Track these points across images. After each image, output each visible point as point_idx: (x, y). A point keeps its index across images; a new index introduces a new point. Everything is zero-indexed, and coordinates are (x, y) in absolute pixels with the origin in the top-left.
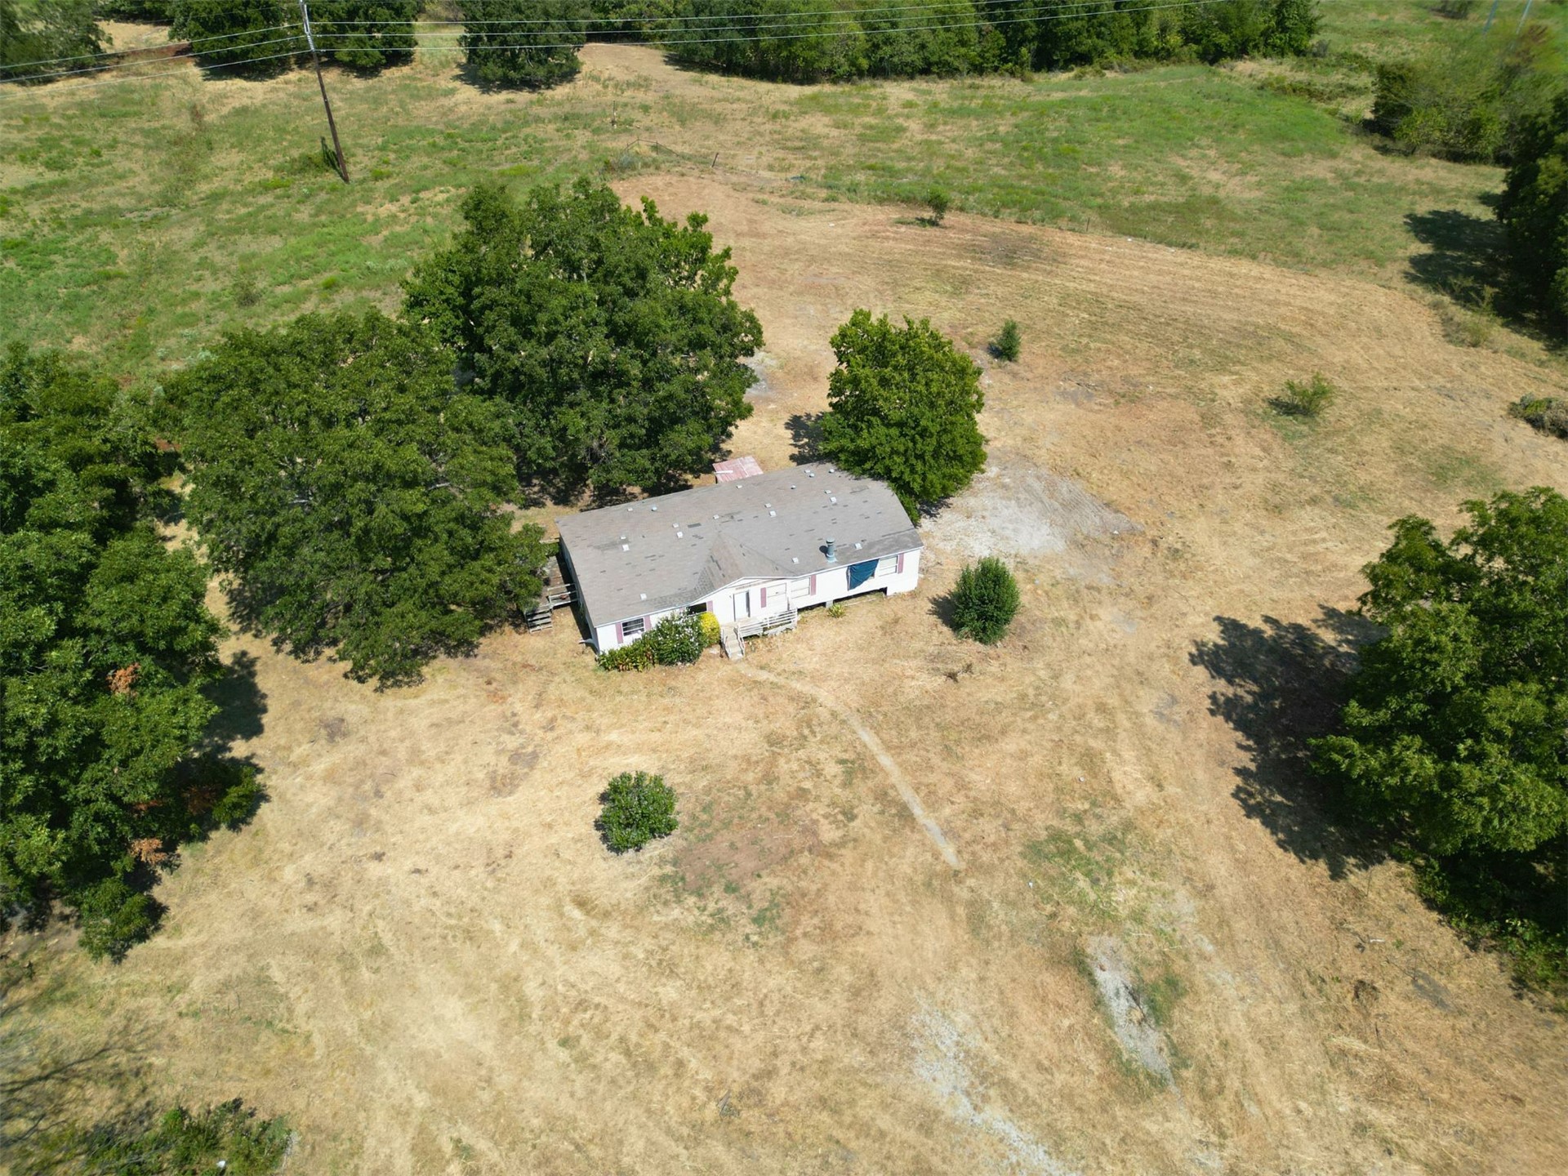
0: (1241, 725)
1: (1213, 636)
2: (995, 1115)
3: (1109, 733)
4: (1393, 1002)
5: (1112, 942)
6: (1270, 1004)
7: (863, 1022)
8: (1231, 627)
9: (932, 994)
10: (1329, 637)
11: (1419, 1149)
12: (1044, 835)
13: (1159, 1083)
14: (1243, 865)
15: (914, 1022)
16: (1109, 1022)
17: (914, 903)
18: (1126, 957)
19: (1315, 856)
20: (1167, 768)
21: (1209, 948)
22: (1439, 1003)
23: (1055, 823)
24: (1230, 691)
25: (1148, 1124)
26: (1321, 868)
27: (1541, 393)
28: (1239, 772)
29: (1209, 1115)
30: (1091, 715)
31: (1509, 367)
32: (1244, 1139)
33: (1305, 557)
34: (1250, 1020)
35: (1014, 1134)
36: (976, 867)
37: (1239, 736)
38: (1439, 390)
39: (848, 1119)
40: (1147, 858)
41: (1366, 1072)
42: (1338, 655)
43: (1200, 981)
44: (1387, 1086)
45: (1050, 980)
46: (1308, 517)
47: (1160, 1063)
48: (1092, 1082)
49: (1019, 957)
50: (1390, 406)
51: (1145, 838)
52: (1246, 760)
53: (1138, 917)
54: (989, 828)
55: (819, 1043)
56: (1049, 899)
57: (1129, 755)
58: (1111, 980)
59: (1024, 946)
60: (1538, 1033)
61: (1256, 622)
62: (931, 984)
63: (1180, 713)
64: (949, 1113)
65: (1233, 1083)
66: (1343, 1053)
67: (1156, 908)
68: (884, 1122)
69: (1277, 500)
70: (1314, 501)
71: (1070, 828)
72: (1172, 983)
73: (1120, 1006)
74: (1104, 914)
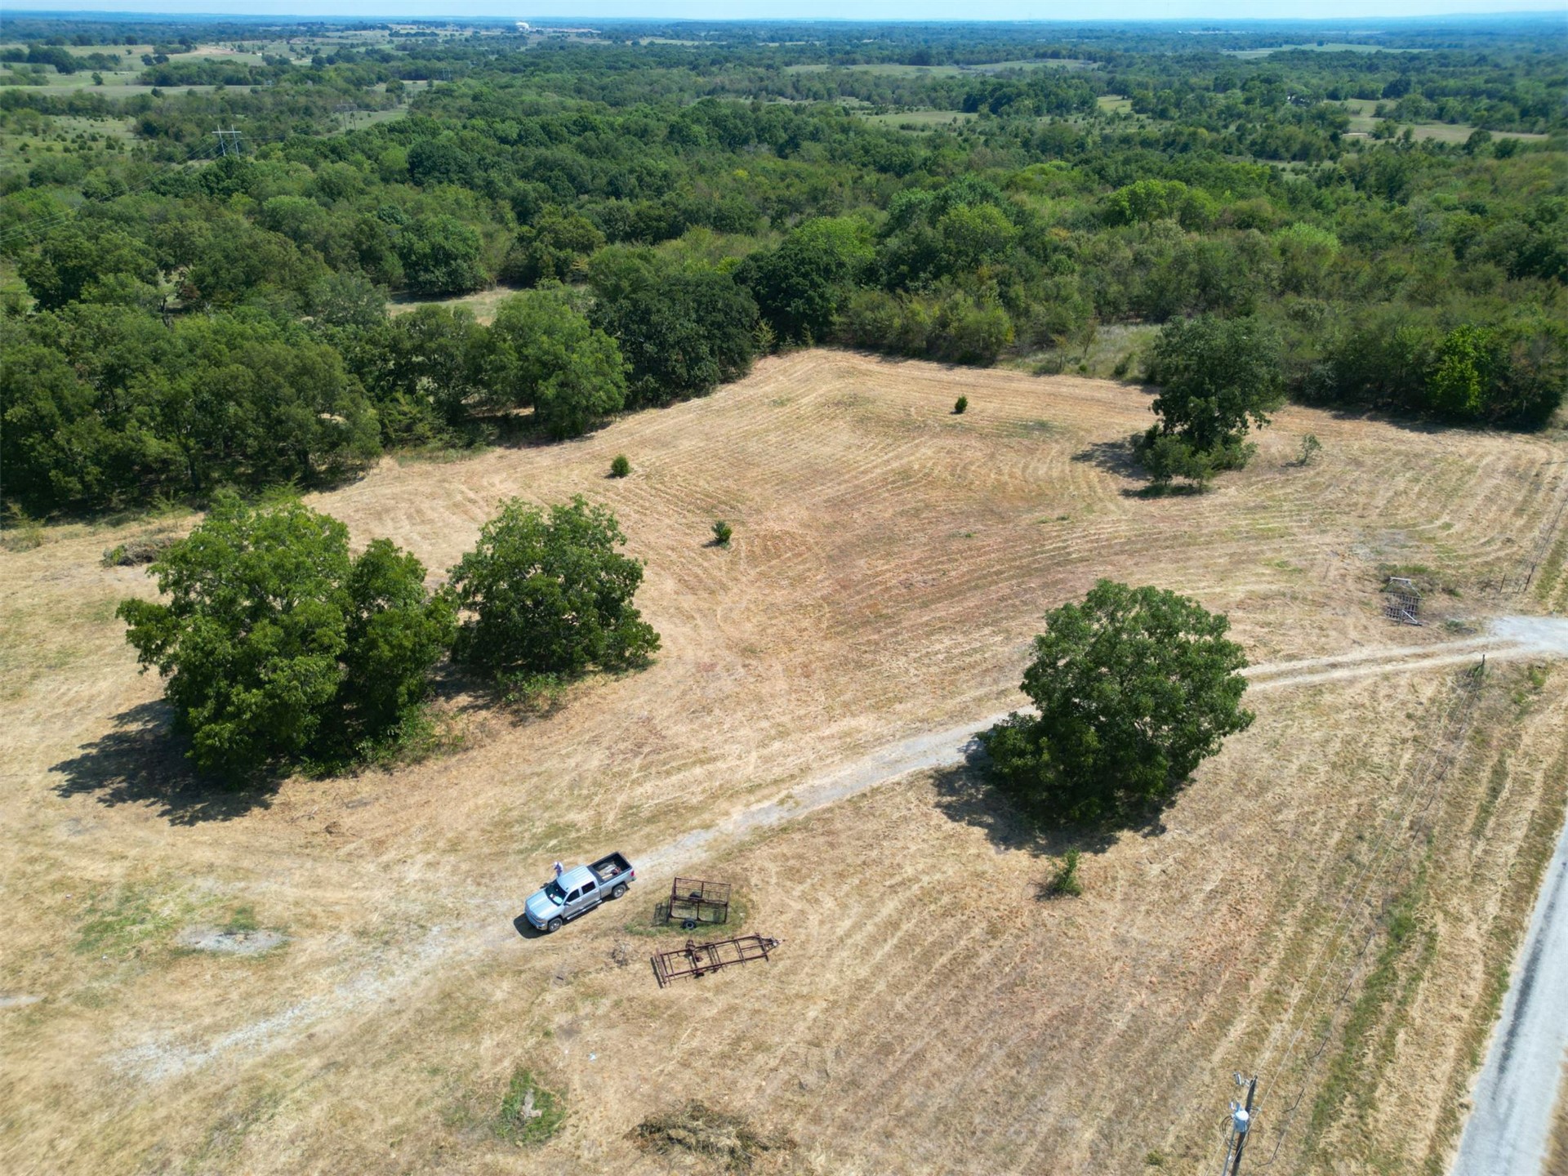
0: (135, 797)
1: (62, 778)
2: (220, 1042)
3: (55, 864)
4: (348, 821)
5: (188, 930)
6: (298, 873)
7: (82, 1105)
8: (64, 767)
9: (112, 1050)
10: (134, 727)
11: (413, 850)
12: (80, 936)
13: (285, 944)
14: (216, 843)
15: (117, 1070)
16: (229, 954)
17: (35, 1038)
18: (204, 928)
19: (247, 809)
20: (117, 848)
21: (242, 884)
22: (366, 804)
23: (79, 925)
24: (108, 791)
25: (299, 961)
26: (257, 811)
27: (113, 546)
28: (163, 814)
29: (321, 929)
30: (29, 869)
31: (76, 545)
32: (347, 919)
33: (68, 704)
34: (297, 886)
35: (240, 1035)
36: (52, 987)
37: (141, 802)
38: (44, 578)
39: (136, 1137)
40: (159, 888)
41: (367, 849)
42: (150, 731)
43: (252, 898)
44: (379, 845)
45: (177, 974)
46: (40, 686)
47: (277, 938)
48: (252, 979)
49: (144, 985)
50: (23, 602)
51: (148, 884)
52: (159, 808)
53: (189, 909)
54: (40, 965)
55: (63, 1144)
56: (126, 951)
57: (83, 863)
58: (208, 942)
59: (141, 980)
60: (411, 778)
61: (78, 754)
62: (106, 1048)
63: (89, 822)
64: (194, 1069)
65: (318, 910)
66: (350, 854)
67: (193, 898)
68: (162, 1112)
69: (8, 691)
70: (35, 677)
71: (91, 919)
72: (242, 911)
73: (228, 944)
74: (167, 927)
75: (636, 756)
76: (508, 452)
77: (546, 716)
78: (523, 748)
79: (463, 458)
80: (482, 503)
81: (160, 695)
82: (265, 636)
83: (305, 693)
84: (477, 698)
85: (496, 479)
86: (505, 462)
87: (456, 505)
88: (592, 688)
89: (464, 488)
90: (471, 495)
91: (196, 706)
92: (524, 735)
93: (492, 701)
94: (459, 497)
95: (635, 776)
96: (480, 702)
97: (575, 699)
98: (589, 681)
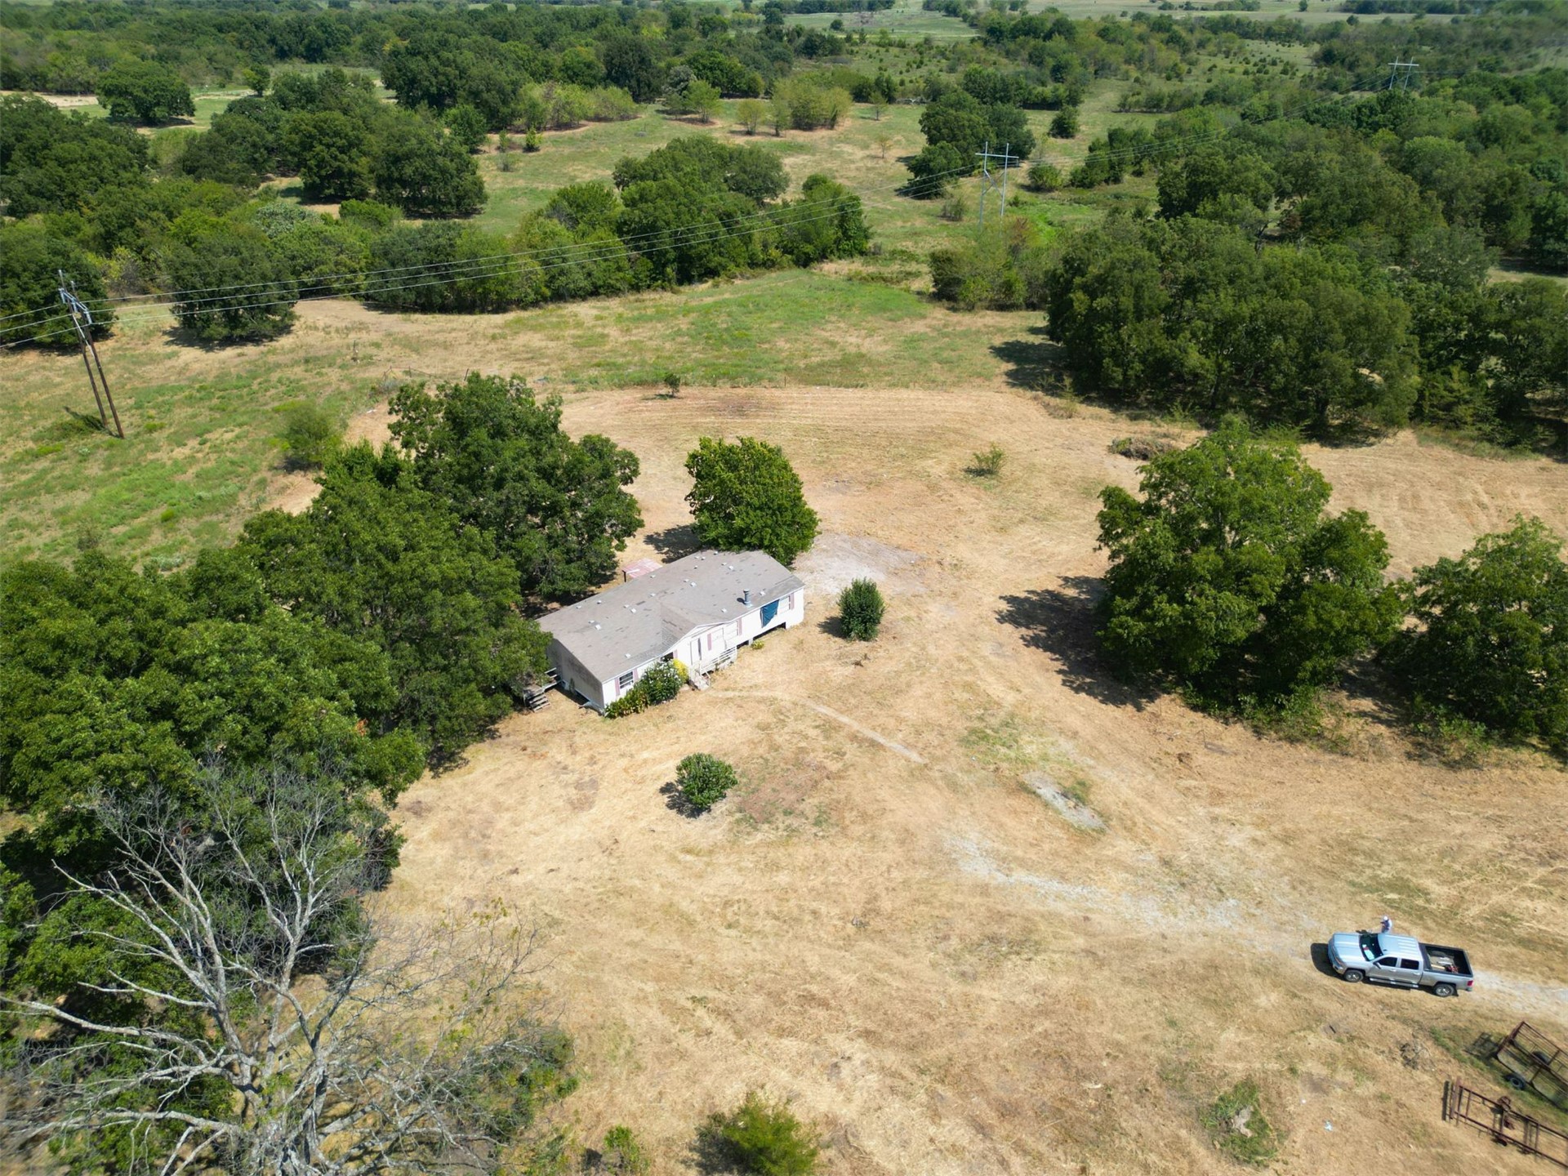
0: (1047, 648)
1: (1004, 607)
2: (1020, 875)
3: (973, 670)
4: (1200, 758)
5: (1037, 774)
6: (1139, 779)
7: (916, 855)
8: (1011, 600)
9: (949, 830)
10: (1071, 592)
11: (1247, 819)
12: (966, 733)
13: (1102, 831)
14: (1087, 717)
15: (947, 846)
16: (1057, 812)
17: (909, 787)
18: (1049, 779)
19: (1124, 703)
20: (1018, 681)
21: (1092, 762)
22: (1223, 753)
23: (969, 724)
24: (1031, 633)
25: (1105, 852)
26: (1130, 708)
27: (1123, 436)
28: (1060, 672)
29: (1135, 838)
30: (956, 664)
31: (1096, 427)
32: (1160, 842)
33: (1034, 553)
34: (1133, 789)
35: (1036, 880)
36: (934, 759)
37: (1048, 654)
38: (1062, 446)
39: (937, 904)
40: (1032, 729)
41: (1204, 793)
42: (1081, 601)
43: (1094, 778)
44: (1218, 796)
45: (1016, 802)
46: (1023, 530)
47: (1098, 822)
48: (1065, 843)
49: (989, 796)
50: (1039, 460)
51: (1026, 721)
52: (1058, 665)
53: (1045, 758)
54: (930, 737)
55: (895, 874)
56: (989, 763)
57: (991, 679)
58: (1047, 792)
59: (989, 790)
60: (1277, 752)
61: (1023, 595)
62: (945, 825)
63: (1008, 651)
64: (993, 883)
65: (1139, 820)
66: (1188, 789)
67: (1051, 751)
68: (959, 898)
69: (1000, 525)
70: (1022, 521)
71: (977, 724)
72: (1082, 784)
73: (1060, 803)
74: (1024, 762)
75: (1542, 863)
76: (1556, 465)
77: (1452, 765)
78: (1408, 785)
79: (1496, 456)
80: (1492, 511)
81: (1101, 575)
82: (1207, 561)
83: (1217, 627)
84: (1382, 709)
85: (1524, 491)
86: (1545, 476)
87: (1461, 504)
88: (1525, 764)
89: (1480, 489)
90: (1485, 499)
91: (1123, 597)
92: (1416, 772)
93: (1397, 720)
94: (1469, 497)
95: (1529, 884)
96: (1384, 715)
97: (1497, 765)
98: (1524, 754)
